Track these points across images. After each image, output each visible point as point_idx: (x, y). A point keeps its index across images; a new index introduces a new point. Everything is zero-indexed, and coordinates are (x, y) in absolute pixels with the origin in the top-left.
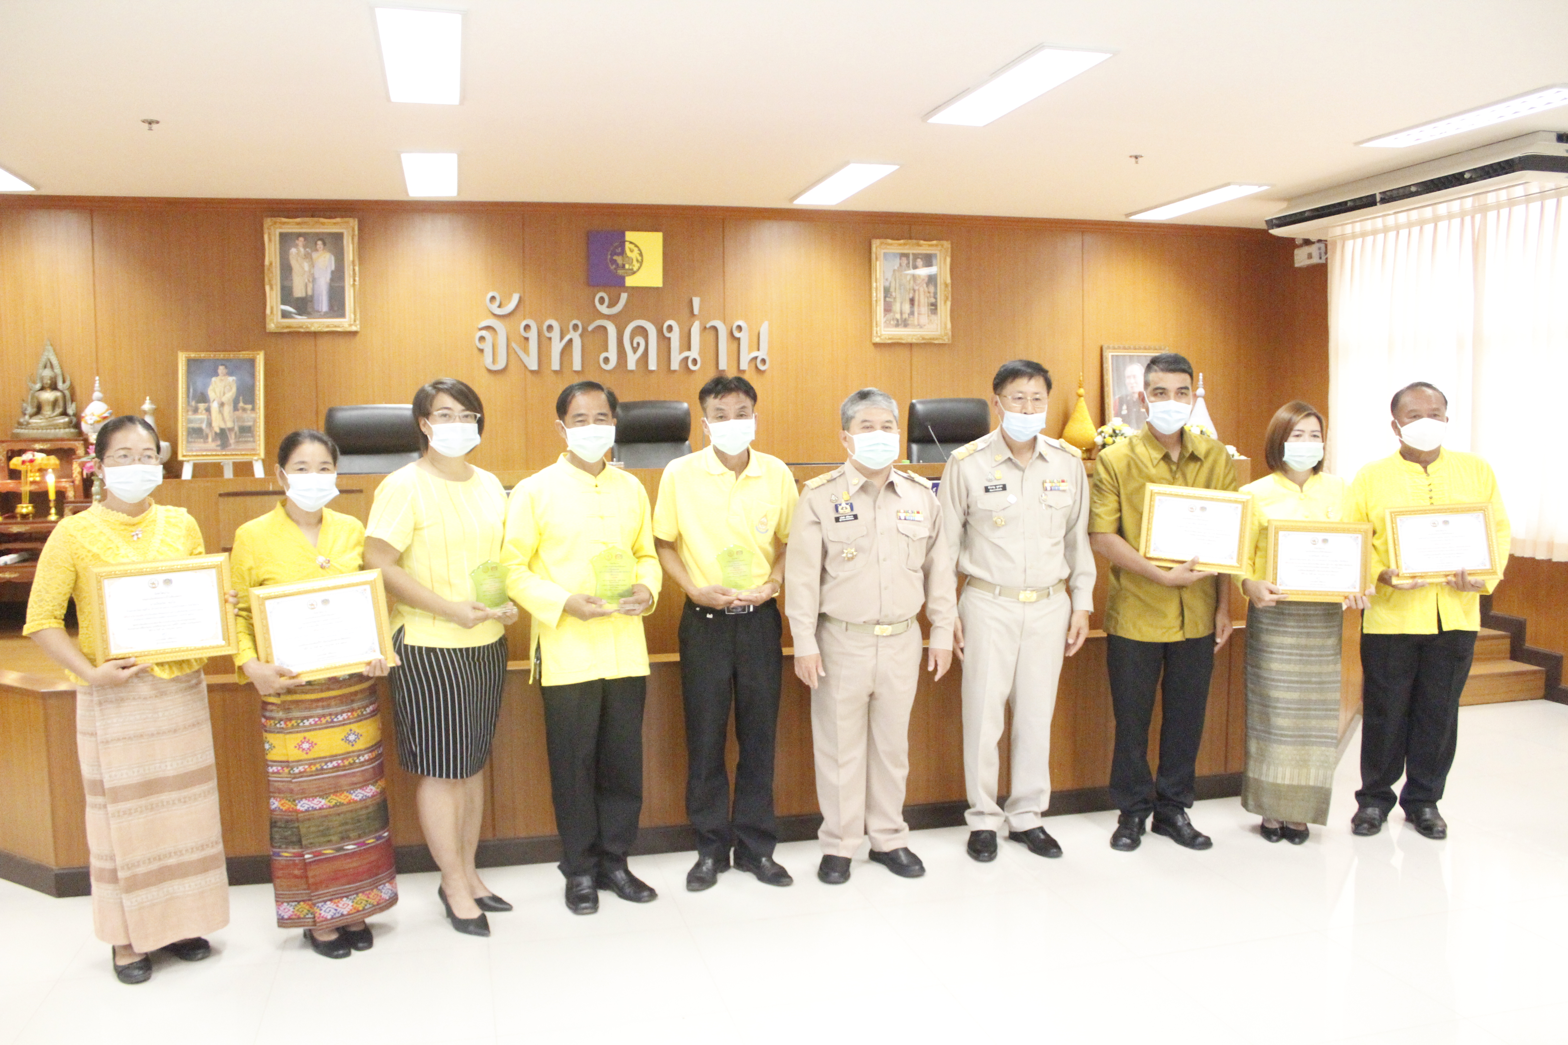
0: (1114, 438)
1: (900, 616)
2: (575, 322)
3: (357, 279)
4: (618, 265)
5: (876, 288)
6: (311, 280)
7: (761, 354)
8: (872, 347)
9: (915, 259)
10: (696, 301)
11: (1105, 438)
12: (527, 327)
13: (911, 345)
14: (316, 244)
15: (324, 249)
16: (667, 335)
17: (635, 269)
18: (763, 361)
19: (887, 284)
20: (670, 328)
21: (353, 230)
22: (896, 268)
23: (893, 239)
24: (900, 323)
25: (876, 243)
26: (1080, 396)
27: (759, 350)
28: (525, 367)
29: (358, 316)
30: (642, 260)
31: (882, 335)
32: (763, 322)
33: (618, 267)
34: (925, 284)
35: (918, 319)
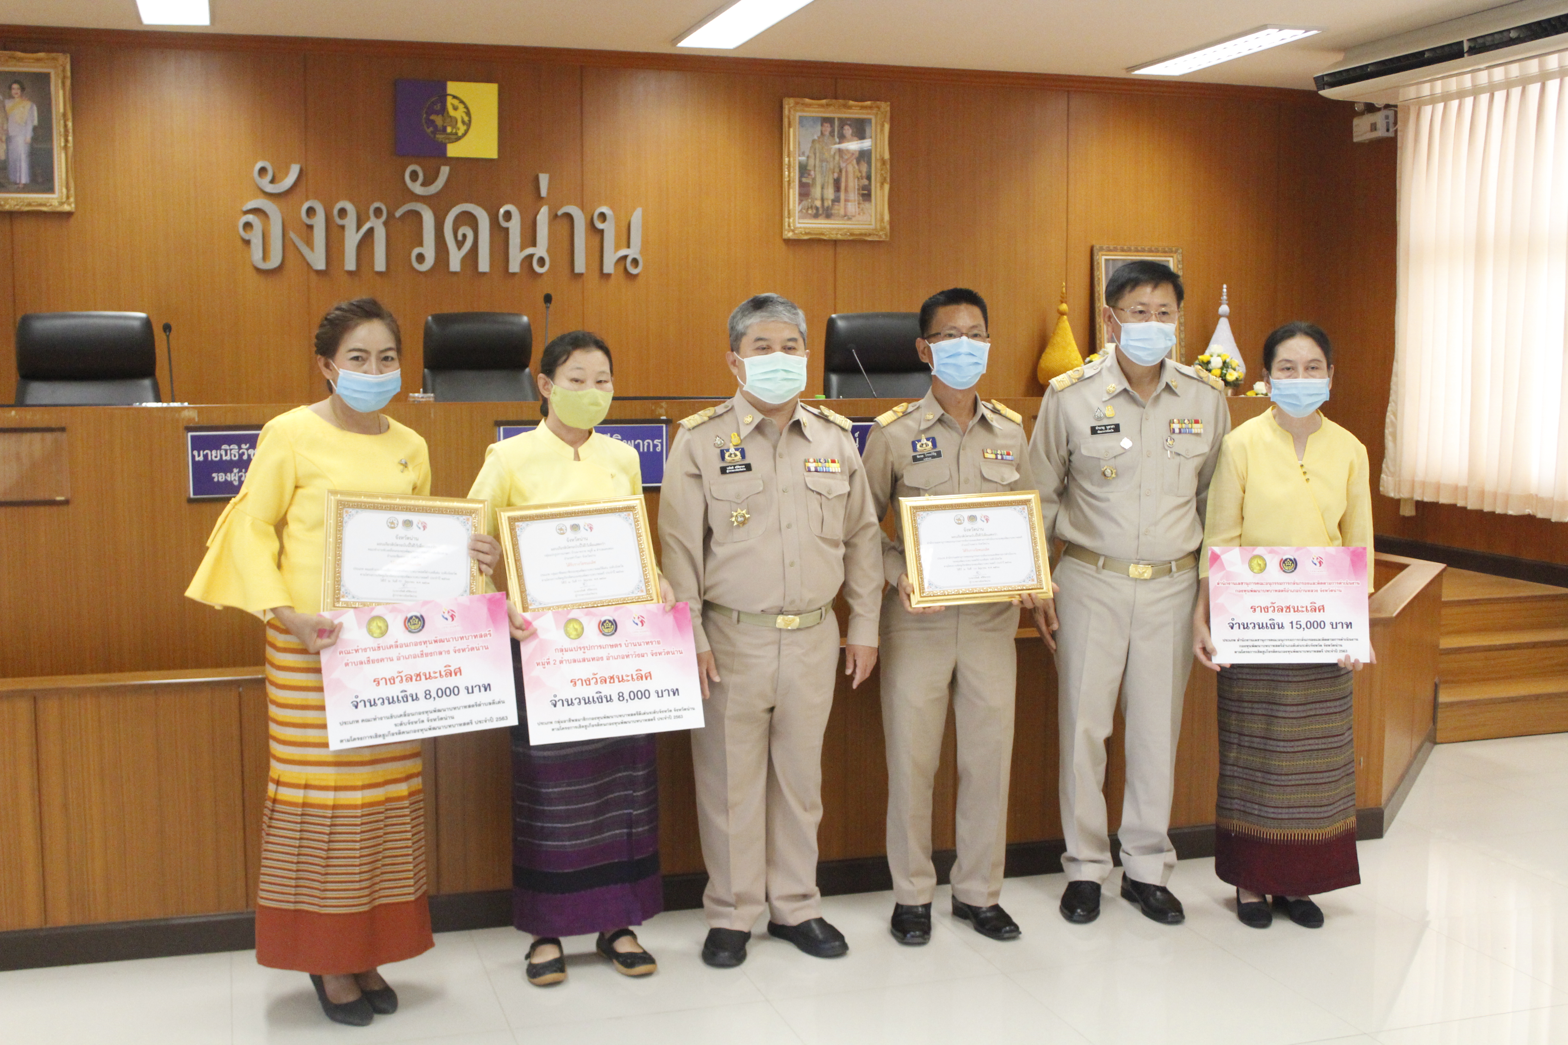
1: (810, 601)
2: (377, 205)
3: (70, 138)
4: (436, 127)
5: (789, 165)
6: (4, 138)
7: (633, 252)
8: (783, 247)
9: (841, 127)
10: (544, 179)
12: (311, 211)
13: (835, 242)
14: (10, 88)
15: (21, 96)
16: (504, 224)
17: (460, 133)
18: (635, 262)
19: (803, 159)
20: (508, 215)
21: (64, 70)
22: (816, 137)
23: (812, 97)
24: (820, 212)
25: (789, 104)
26: (1062, 314)
27: (629, 247)
28: (309, 265)
29: (72, 192)
30: (470, 121)
31: (795, 228)
32: (634, 209)
33: (436, 130)
34: (855, 161)
35: (845, 208)
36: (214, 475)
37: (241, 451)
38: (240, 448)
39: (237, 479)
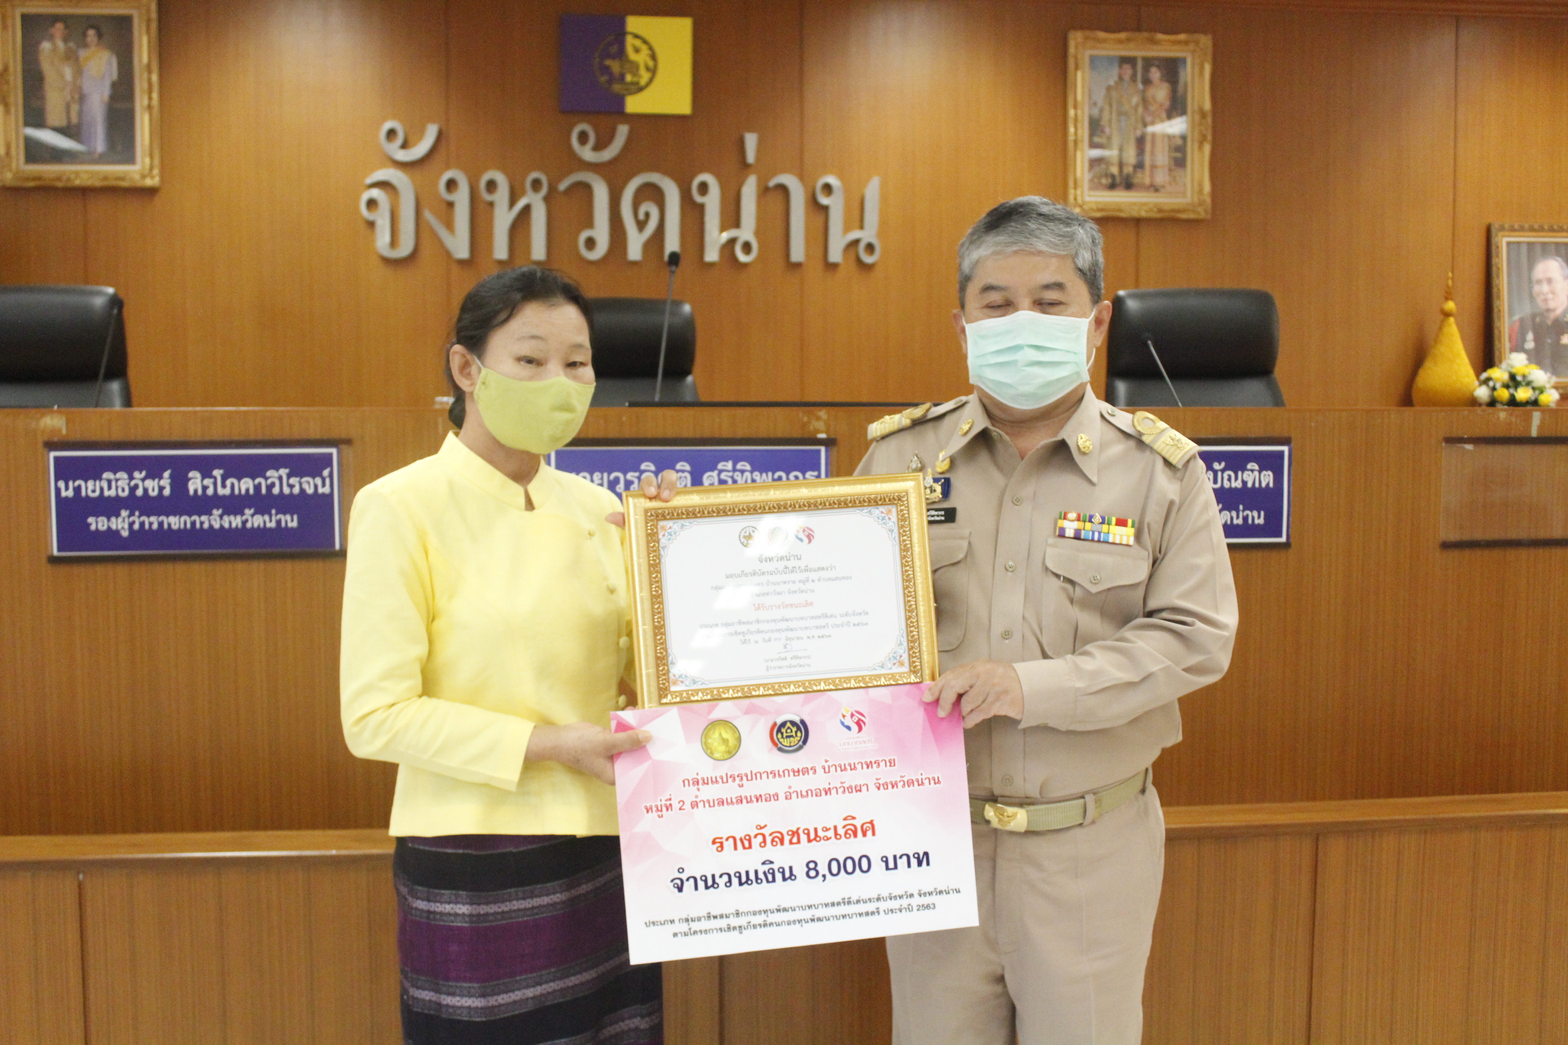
0: (1512, 391)
2: (534, 175)
3: (155, 96)
4: (611, 74)
5: (1076, 120)
6: (77, 96)
7: (867, 235)
9: (1146, 70)
10: (751, 141)
11: (1494, 389)
12: (451, 185)
13: (1137, 222)
14: (84, 35)
15: (98, 45)
16: (698, 199)
17: (643, 82)
18: (870, 248)
19: (1095, 112)
20: (704, 188)
21: (148, 10)
22: (1112, 83)
23: (1107, 30)
24: (1118, 182)
25: (1075, 38)
26: (1447, 314)
27: (861, 227)
28: (448, 254)
29: (157, 161)
30: (656, 66)
31: (1084, 203)
32: (868, 179)
33: (612, 79)
34: (1164, 115)
35: (1152, 176)
36: (91, 520)
37: (133, 483)
38: (131, 478)
39: (126, 526)
